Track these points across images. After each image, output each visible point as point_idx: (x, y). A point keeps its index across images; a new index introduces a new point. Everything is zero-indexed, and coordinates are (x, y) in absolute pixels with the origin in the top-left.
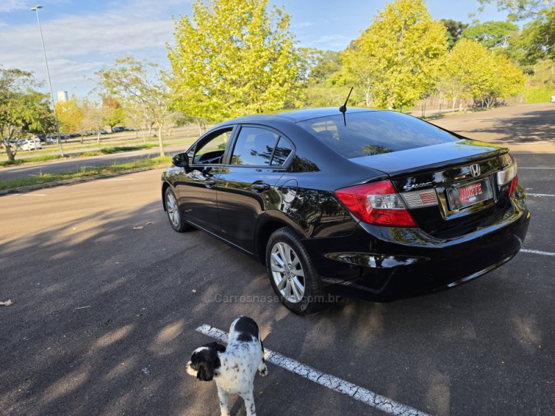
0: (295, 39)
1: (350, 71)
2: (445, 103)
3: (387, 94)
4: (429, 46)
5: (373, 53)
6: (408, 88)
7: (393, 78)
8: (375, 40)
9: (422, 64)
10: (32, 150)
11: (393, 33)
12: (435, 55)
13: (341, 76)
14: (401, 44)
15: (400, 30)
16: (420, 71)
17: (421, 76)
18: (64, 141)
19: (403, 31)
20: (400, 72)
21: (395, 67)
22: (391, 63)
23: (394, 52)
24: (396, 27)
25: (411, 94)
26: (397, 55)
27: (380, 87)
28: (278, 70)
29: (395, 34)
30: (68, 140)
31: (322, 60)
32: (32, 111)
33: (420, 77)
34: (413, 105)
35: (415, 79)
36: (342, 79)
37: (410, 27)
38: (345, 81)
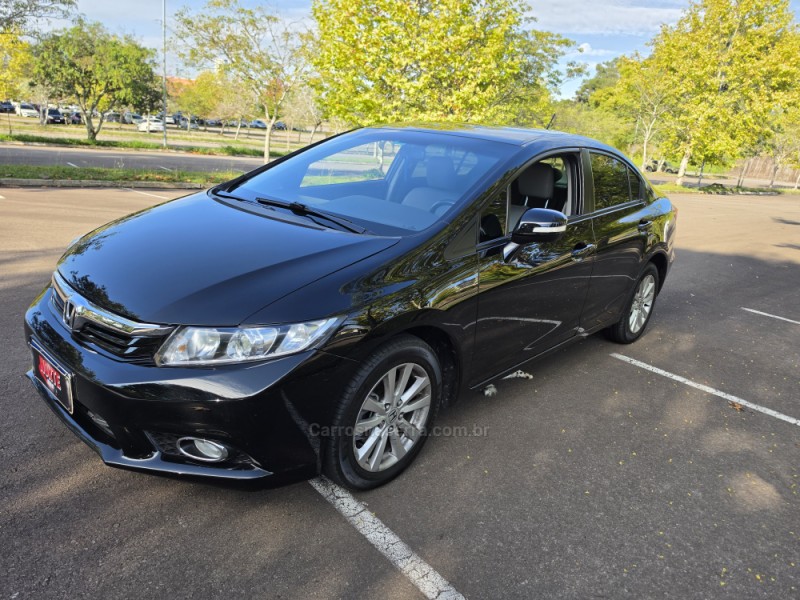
0: (528, 14)
1: (630, 89)
2: (787, 171)
3: (682, 137)
4: (774, 68)
5: (674, 65)
6: (720, 134)
7: (699, 112)
8: (681, 44)
9: (754, 96)
10: (152, 131)
11: (716, 37)
12: (783, 86)
13: (611, 94)
14: (725, 58)
15: (732, 33)
16: (748, 108)
17: (748, 117)
18: (203, 128)
19: (736, 36)
20: (712, 105)
21: (706, 95)
22: (701, 87)
23: (710, 68)
24: (723, 27)
25: (721, 144)
26: (714, 74)
27: (673, 124)
28: (481, 60)
29: (719, 39)
30: (208, 128)
31: (604, 72)
32: (122, 71)
33: (745, 118)
34: (724, 164)
35: (737, 121)
36: (612, 100)
37: (749, 30)
38: (616, 103)
